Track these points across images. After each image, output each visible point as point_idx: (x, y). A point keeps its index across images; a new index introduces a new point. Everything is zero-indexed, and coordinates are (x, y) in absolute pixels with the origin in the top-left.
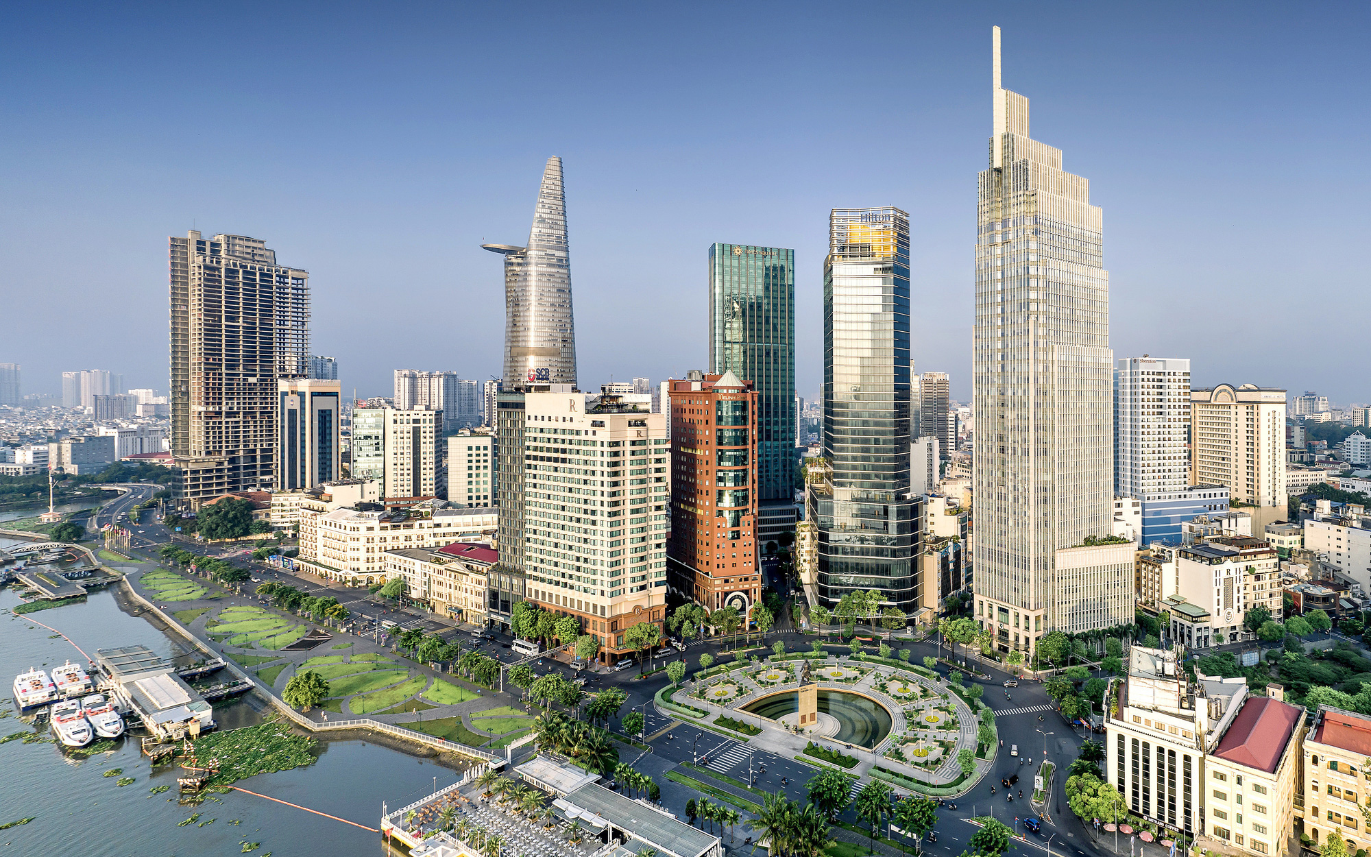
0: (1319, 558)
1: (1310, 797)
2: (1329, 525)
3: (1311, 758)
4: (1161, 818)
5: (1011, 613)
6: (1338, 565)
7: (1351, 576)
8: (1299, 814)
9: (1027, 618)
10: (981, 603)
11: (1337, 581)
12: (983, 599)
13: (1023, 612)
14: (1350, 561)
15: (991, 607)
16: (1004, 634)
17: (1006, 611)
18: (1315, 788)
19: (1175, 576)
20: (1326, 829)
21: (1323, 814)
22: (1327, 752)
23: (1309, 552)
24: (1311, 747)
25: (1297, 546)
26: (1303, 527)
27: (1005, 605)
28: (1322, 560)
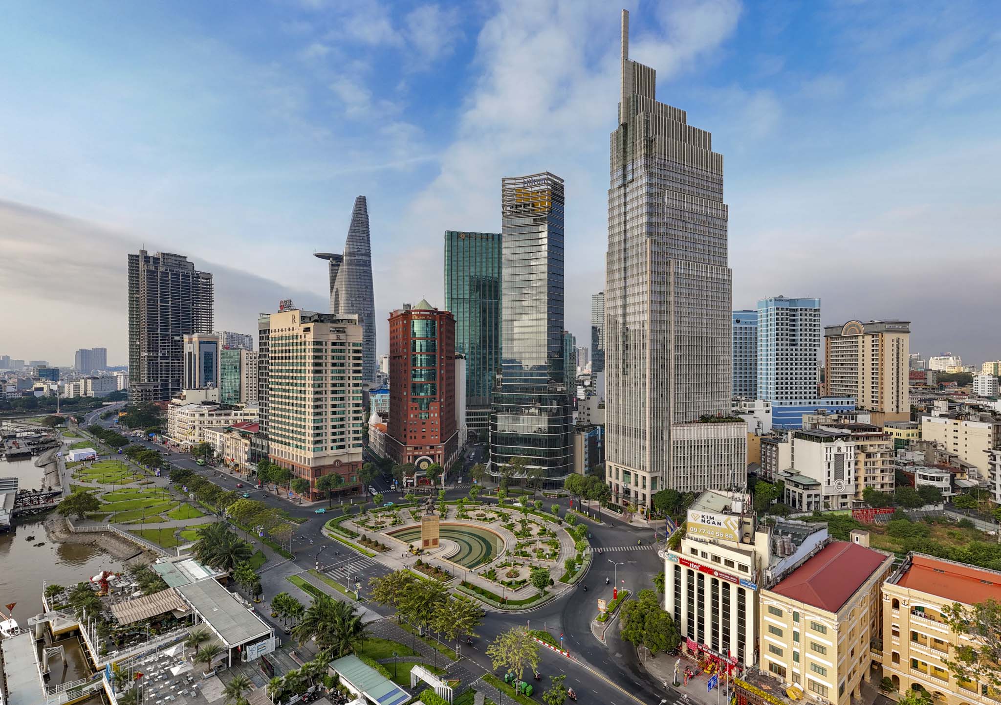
0: (935, 446)
1: (892, 644)
2: (947, 420)
3: (890, 602)
4: (715, 647)
5: (632, 476)
6: (956, 453)
7: (967, 461)
8: (876, 657)
9: (644, 478)
10: (610, 467)
11: (953, 465)
12: (612, 464)
13: (641, 473)
14: (967, 449)
15: (617, 470)
16: (627, 492)
17: (629, 473)
18: (896, 633)
19: (791, 454)
20: (908, 677)
21: (905, 660)
22: (910, 596)
23: (925, 442)
24: (890, 590)
25: (915, 439)
26: (920, 423)
27: (628, 468)
28: (939, 448)
